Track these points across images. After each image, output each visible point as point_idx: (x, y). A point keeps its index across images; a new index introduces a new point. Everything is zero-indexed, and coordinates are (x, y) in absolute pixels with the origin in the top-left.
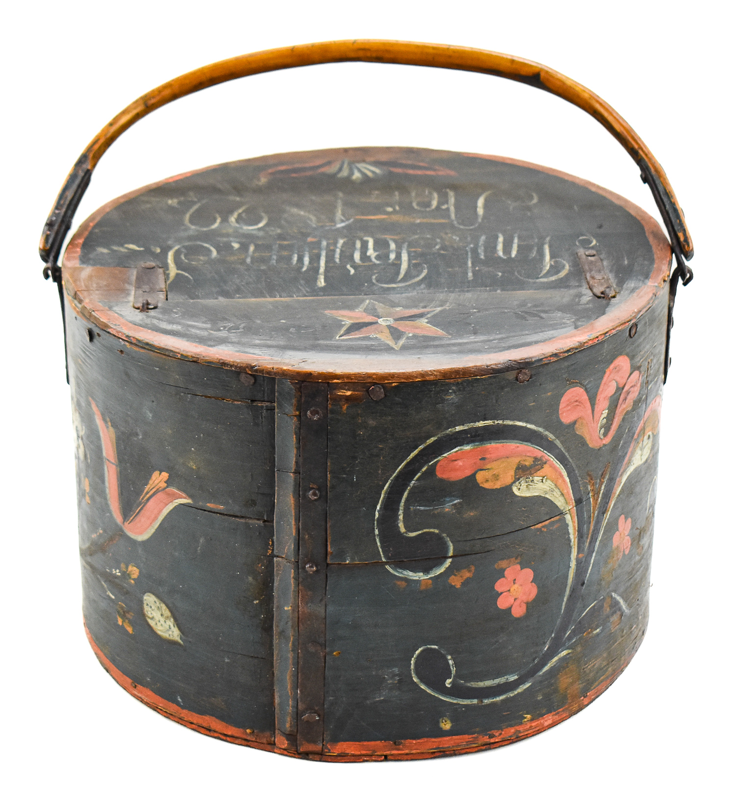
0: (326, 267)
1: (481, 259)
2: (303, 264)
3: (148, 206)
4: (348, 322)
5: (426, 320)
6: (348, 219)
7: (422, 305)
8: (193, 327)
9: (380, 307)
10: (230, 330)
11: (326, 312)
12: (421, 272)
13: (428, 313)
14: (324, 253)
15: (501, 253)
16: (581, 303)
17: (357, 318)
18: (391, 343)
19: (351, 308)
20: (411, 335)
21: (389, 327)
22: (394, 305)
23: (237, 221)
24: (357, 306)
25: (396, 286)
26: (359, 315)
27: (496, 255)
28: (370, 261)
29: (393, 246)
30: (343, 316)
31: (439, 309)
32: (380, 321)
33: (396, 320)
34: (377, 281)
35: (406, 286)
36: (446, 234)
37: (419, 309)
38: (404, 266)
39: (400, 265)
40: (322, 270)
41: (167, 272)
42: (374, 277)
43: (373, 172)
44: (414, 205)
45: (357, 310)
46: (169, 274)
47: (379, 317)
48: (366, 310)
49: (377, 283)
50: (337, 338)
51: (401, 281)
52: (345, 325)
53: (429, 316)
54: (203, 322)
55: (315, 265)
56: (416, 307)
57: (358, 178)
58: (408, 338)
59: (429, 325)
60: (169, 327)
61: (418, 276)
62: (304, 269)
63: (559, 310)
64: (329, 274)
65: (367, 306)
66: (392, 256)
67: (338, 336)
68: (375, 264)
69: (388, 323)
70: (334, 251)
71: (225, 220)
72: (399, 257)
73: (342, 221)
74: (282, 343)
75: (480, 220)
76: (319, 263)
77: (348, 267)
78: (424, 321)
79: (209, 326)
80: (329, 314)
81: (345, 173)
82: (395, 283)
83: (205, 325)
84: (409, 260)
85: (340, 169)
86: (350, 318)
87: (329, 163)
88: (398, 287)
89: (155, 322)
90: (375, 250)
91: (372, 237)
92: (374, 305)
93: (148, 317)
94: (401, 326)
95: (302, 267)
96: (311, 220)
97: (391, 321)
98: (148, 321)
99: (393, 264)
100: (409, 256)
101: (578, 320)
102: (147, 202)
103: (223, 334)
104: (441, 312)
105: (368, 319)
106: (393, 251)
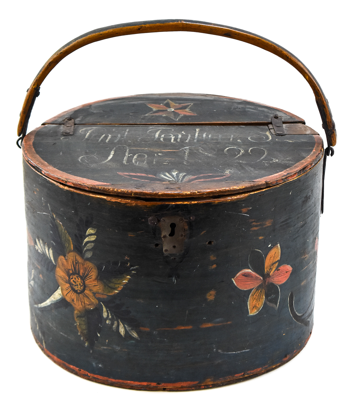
0: (195, 134)
1: (120, 134)
2: (206, 135)
3: (288, 159)
4: (187, 110)
5: (153, 110)
6: (182, 150)
7: (153, 117)
8: (253, 109)
9: (172, 117)
10: (237, 108)
11: (196, 115)
12: (150, 132)
13: (151, 113)
14: (196, 137)
15: (110, 136)
16: (82, 116)
17: (183, 111)
18: (170, 102)
19: (185, 117)
20: (161, 104)
21: (170, 107)
22: (166, 118)
23: (240, 151)
24: (182, 117)
26: (182, 113)
27: (112, 135)
28: (173, 135)
29: (162, 139)
30: (189, 112)
31: (147, 115)
32: (173, 110)
33: (167, 110)
36: (134, 143)
37: (155, 115)
38: (158, 133)
39: (160, 133)
40: (197, 133)
41: (270, 133)
42: (173, 131)
43: (165, 175)
44: (146, 156)
45: (182, 115)
47: (173, 111)
48: (179, 115)
49: (172, 129)
50: (192, 104)
51: (160, 129)
52: (189, 109)
53: (151, 112)
54: (249, 111)
55: (200, 134)
56: (156, 116)
57: (174, 172)
58: (163, 103)
60: (263, 109)
61: (152, 131)
62: (205, 133)
63: (94, 113)
65: (178, 117)
66: (163, 136)
68: (171, 134)
69: (170, 109)
70: (191, 138)
71: (246, 151)
72: (160, 135)
73: (185, 149)
74: (215, 102)
75: (115, 148)
76: (198, 135)
77: (184, 133)
78: (154, 109)
79: (247, 109)
80: (195, 113)
81: (181, 175)
82: (163, 129)
83: (248, 110)
85: (184, 177)
86: (186, 111)
87: (190, 181)
89: (270, 112)
90: (170, 138)
91: (171, 143)
92: (175, 118)
93: (273, 114)
94: (165, 108)
96: (202, 150)
97: (169, 110)
98: (273, 112)
99: (163, 134)
100: (155, 136)
101: (88, 109)
102: (289, 160)
103: (240, 106)
104: (146, 114)
105: (178, 111)
106: (162, 138)
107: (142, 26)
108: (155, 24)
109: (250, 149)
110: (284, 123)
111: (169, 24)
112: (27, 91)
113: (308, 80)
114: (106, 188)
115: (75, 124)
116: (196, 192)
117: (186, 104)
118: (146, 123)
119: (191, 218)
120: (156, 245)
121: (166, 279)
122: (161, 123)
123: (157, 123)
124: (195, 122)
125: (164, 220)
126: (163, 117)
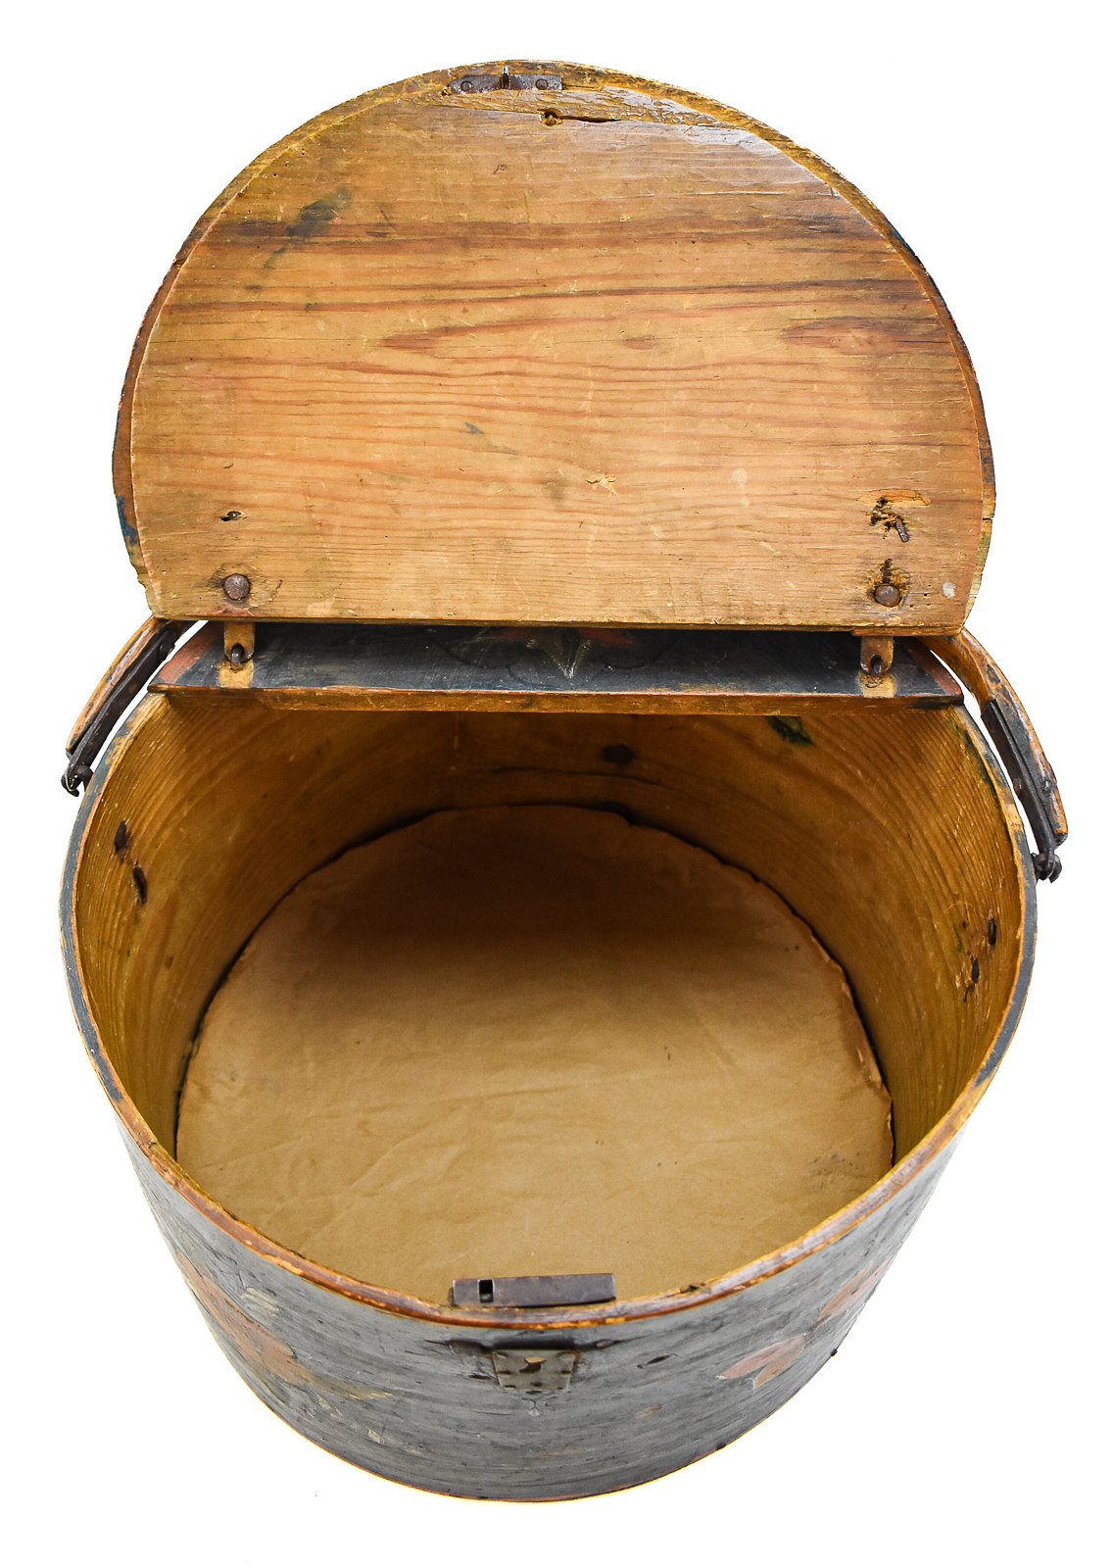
118: (472, 688)
119: (599, 1345)
120: (476, 1377)
121: (509, 1412)
122: (520, 692)
123: (507, 692)
124: (626, 690)
125: (505, 1355)
126: (529, 650)
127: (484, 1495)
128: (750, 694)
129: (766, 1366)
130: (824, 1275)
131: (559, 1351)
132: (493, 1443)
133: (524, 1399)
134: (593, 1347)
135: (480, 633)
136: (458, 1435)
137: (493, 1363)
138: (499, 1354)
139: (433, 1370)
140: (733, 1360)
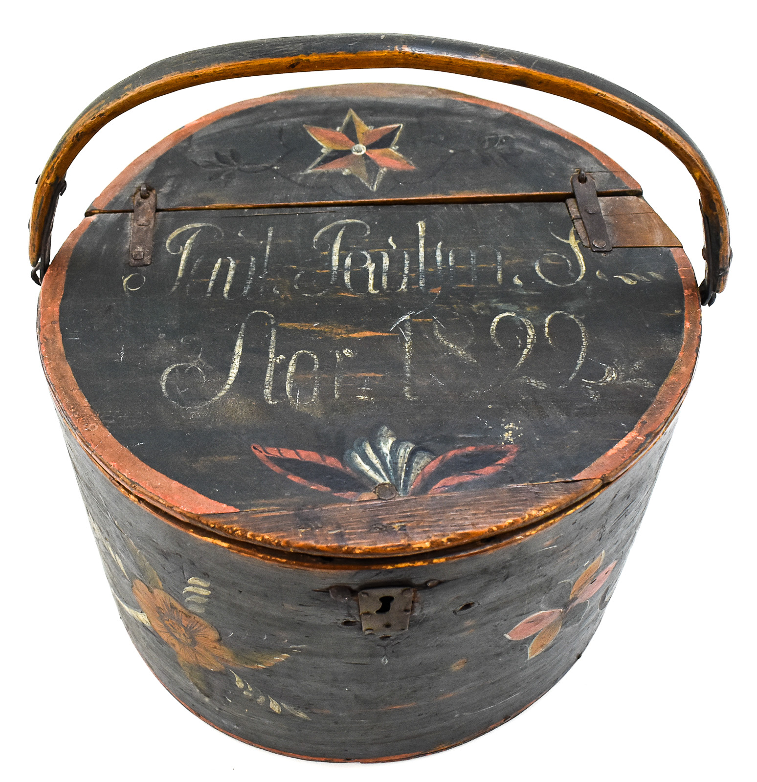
0: (417, 247)
1: (254, 257)
2: (442, 252)
3: (638, 368)
4: (393, 149)
5: (322, 151)
6: (396, 329)
7: (324, 179)
8: (529, 143)
9: (363, 176)
10: (497, 139)
11: (414, 168)
12: (320, 238)
13: (319, 164)
14: (422, 267)
15: (232, 264)
16: (173, 178)
17: (385, 154)
18: (356, 118)
19: (390, 176)
20: (338, 129)
21: (357, 141)
22: (351, 181)
23: (526, 330)
24: (385, 178)
25: (347, 220)
26: (384, 162)
27: (238, 262)
28: (372, 255)
29: (347, 277)
31: (309, 170)
32: (363, 152)
33: (350, 152)
34: (365, 227)
35: (336, 221)
36: (286, 299)
37: (328, 172)
38: (336, 247)
39: (341, 249)
40: (422, 242)
41: (578, 241)
42: (368, 233)
43: (366, 458)
44: (317, 365)
45: (385, 170)
46: (576, 239)
47: (365, 156)
48: (377, 168)
49: (365, 224)
50: (402, 125)
51: (341, 226)
52: (396, 145)
53: (319, 159)
54: (523, 151)
55: (429, 249)
56: (330, 175)
57: (385, 440)
58: (340, 124)
59: (321, 144)
60: (550, 144)
61: (324, 233)
62: (440, 244)
63: (199, 165)
64: (414, 237)
65: (375, 178)
66: (348, 261)
67: (401, 128)
68: (367, 250)
69: (357, 147)
70: (410, 270)
71: (540, 332)
72: (342, 260)
73: (402, 326)
75: (243, 325)
76: (425, 252)
77: (395, 247)
78: (325, 151)
79: (517, 146)
80: (411, 163)
81: (402, 452)
82: (347, 225)
83: (520, 146)
84: (330, 255)
85: (410, 463)
86: (391, 156)
87: (425, 485)
88: (345, 218)
89: (566, 153)
90: (366, 271)
91: (369, 293)
92: (369, 181)
93: (573, 161)
94: (346, 142)
95: (442, 246)
96: (440, 329)
97: (355, 150)
98: (572, 156)
99: (348, 250)
100: (330, 262)
101: (185, 150)
102: (639, 373)
103: (501, 133)
104: (307, 165)
105: (375, 154)
106: (348, 269)
107: (299, 60)
108: (333, 54)
109: (547, 320)
110: (600, 194)
111: (370, 55)
112: (36, 183)
113: (698, 179)
114: (225, 526)
115: (158, 210)
116: (444, 540)
117: (390, 126)
118: (308, 201)
119: (429, 584)
120: (347, 623)
121: (368, 661)
122: (341, 201)
123: (332, 202)
124: (414, 197)
125: (367, 594)
126: (345, 176)
127: (348, 757)
128: (498, 195)
129: (537, 634)
130: (574, 545)
131: (403, 589)
132: (356, 697)
133: (378, 645)
134: (424, 587)
135: (310, 167)
136: (334, 691)
137: (358, 605)
138: (363, 593)
139: (318, 622)
140: (516, 619)
